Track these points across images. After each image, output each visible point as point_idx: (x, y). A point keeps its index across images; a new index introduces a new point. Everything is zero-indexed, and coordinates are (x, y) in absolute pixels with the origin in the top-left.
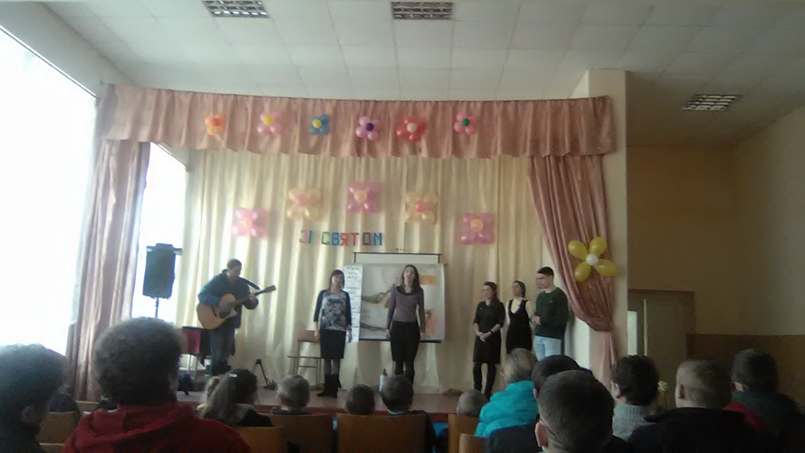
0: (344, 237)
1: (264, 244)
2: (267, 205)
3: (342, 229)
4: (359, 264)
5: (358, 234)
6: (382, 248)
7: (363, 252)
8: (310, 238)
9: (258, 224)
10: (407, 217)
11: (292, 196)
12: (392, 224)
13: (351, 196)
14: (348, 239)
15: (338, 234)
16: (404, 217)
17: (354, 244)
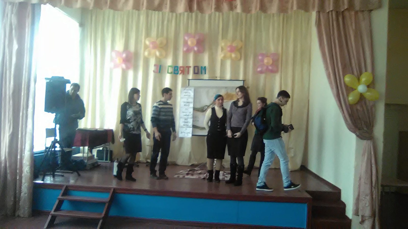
0: (182, 69)
1: (131, 73)
2: (132, 48)
3: (180, 63)
4: (192, 87)
5: (190, 67)
6: (206, 76)
7: (194, 79)
8: (160, 69)
9: (127, 60)
10: (222, 55)
11: (147, 43)
12: (212, 60)
13: (186, 43)
14: (185, 70)
15: (178, 67)
16: (220, 56)
17: (188, 73)
